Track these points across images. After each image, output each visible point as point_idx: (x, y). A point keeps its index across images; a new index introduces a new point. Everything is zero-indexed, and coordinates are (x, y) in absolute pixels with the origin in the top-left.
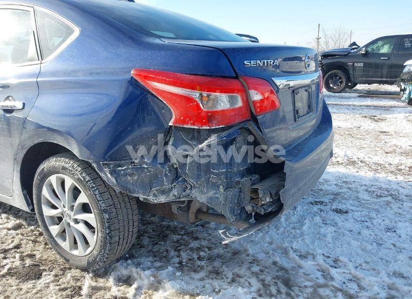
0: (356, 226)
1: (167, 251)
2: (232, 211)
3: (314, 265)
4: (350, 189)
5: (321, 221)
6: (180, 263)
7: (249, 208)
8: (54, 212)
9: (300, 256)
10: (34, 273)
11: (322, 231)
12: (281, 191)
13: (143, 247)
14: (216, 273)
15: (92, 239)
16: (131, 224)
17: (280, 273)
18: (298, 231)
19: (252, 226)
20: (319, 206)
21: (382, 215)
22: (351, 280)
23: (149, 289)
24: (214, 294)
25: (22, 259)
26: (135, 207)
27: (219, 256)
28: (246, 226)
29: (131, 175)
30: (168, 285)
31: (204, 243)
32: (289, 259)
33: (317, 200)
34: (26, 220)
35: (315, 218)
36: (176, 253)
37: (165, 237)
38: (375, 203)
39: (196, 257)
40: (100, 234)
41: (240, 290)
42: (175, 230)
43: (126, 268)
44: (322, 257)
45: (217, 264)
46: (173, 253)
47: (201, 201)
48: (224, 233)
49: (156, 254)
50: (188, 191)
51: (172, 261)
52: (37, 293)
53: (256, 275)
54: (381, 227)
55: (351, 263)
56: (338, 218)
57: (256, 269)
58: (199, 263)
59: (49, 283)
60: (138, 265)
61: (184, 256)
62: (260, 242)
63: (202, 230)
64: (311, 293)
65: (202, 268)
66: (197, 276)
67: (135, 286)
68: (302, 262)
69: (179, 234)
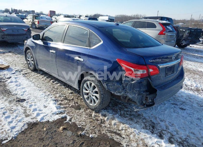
0: (186, 115)
1: (117, 109)
2: (139, 102)
3: (164, 124)
4: (190, 101)
5: (173, 111)
6: (121, 114)
7: (144, 102)
8: (87, 92)
9: (161, 120)
10: (78, 108)
11: (172, 114)
12: (155, 99)
13: (110, 107)
14: (132, 119)
15: (97, 102)
16: (108, 99)
17: (152, 124)
18: (163, 113)
19: (145, 107)
20: (175, 105)
21: (198, 113)
22: (175, 131)
23: (111, 119)
24: (130, 125)
25: (74, 103)
26: (110, 95)
27: (133, 115)
28: (143, 107)
29: (111, 86)
30: (117, 119)
31: (129, 110)
32: (157, 121)
33: (175, 103)
34: (74, 91)
35: (171, 109)
36: (120, 111)
37: (117, 105)
38: (198, 109)
39: (126, 113)
40: (100, 101)
41: (138, 125)
42: (120, 104)
43: (105, 112)
44: (168, 122)
45: (132, 117)
46: (119, 111)
47: (130, 97)
48: (135, 108)
49: (114, 110)
50: (126, 94)
51: (118, 113)
52: (80, 114)
53: (144, 123)
54: (195, 118)
55: (177, 126)
56: (180, 111)
57: (144, 121)
58: (127, 115)
59: (83, 112)
60: (108, 112)
61: (122, 112)
62: (148, 113)
63: (129, 105)
64: (160, 131)
65: (127, 117)
66: (126, 119)
67: (107, 117)
68: (161, 123)
69: (121, 105)
